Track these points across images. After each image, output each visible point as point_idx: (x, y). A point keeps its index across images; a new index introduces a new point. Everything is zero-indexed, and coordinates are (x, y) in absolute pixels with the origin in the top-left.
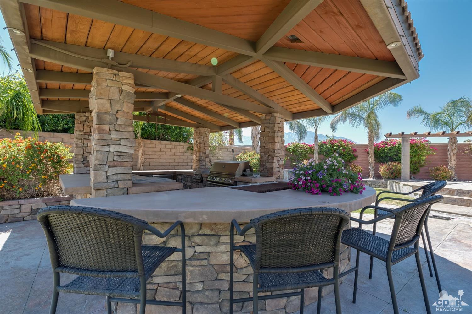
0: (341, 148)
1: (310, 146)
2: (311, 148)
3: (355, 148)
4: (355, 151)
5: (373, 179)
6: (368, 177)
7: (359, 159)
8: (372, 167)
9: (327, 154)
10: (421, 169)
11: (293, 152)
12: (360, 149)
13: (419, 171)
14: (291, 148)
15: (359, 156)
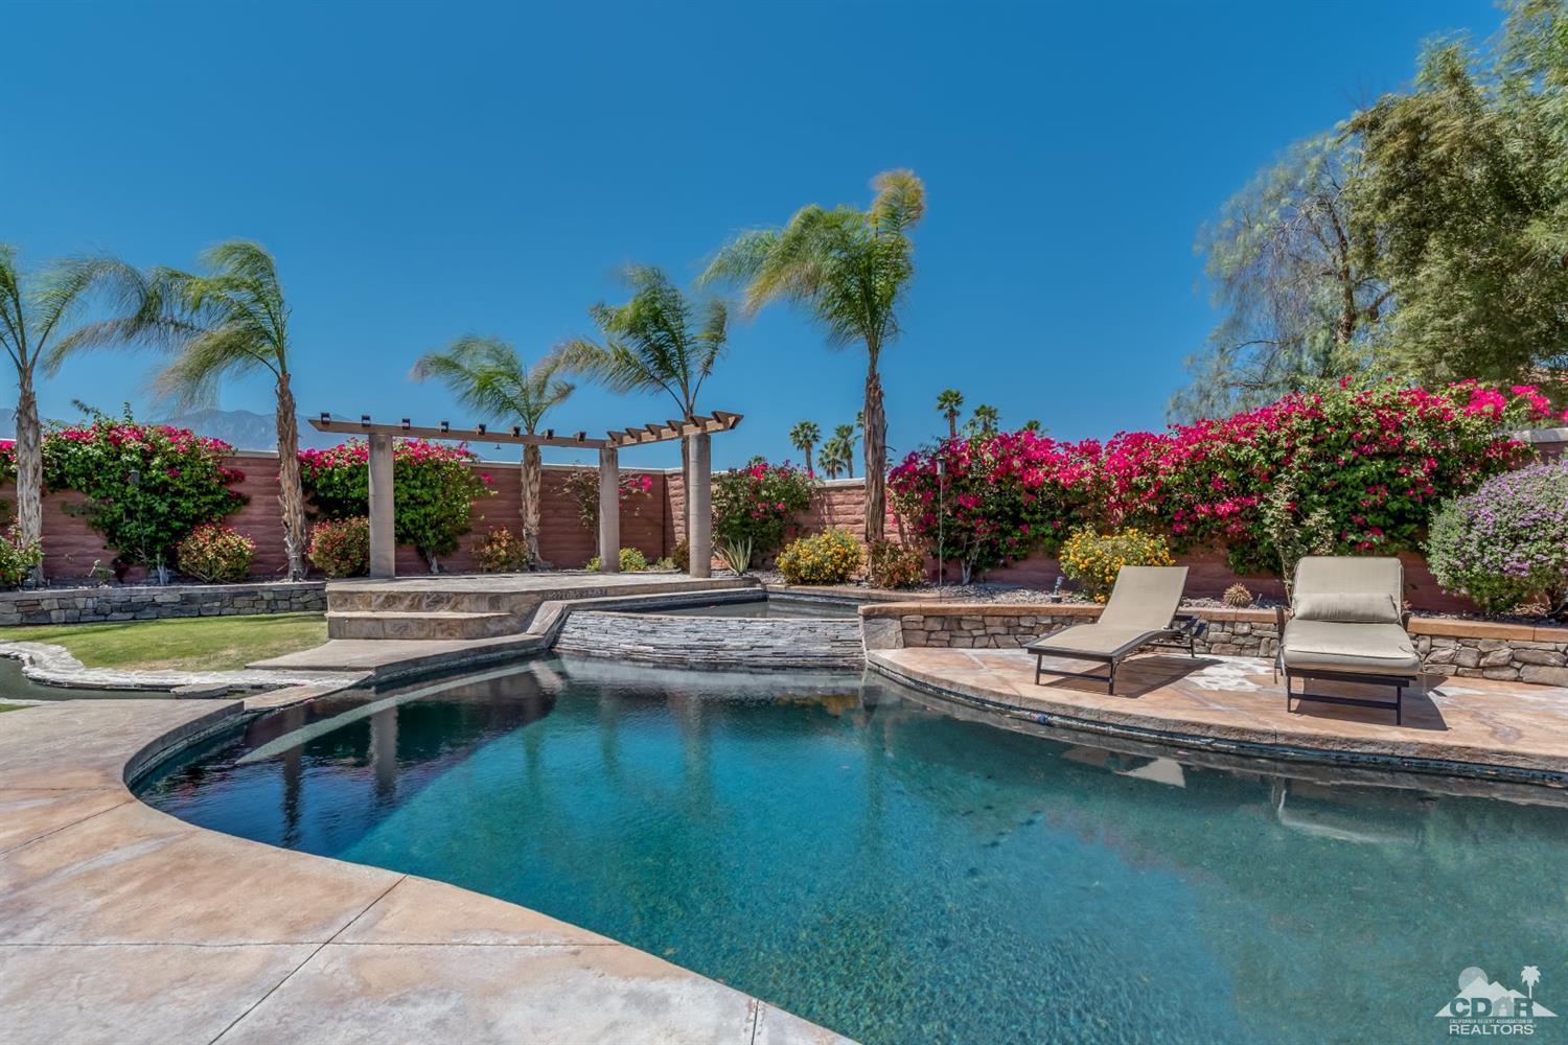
0: (157, 461)
3: (238, 466)
4: (238, 477)
5: (295, 579)
6: (285, 573)
7: (256, 511)
8: (292, 536)
9: (97, 485)
10: (460, 540)
12: (258, 469)
15: (254, 497)
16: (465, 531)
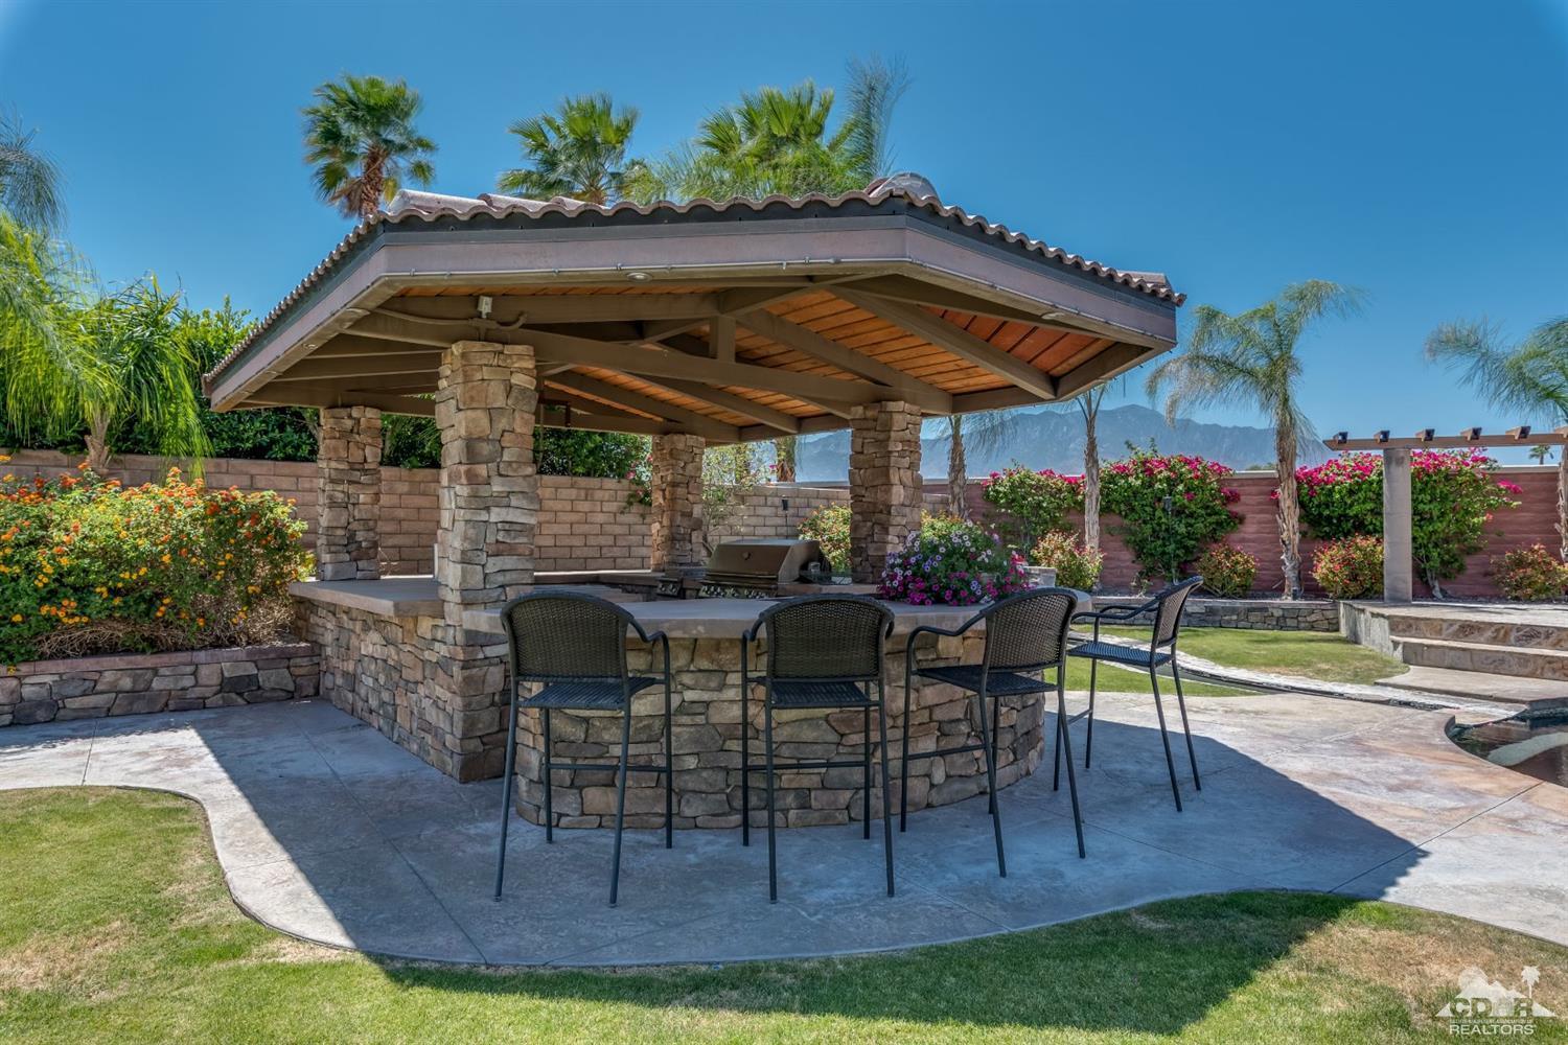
0: (1181, 487)
1: (1069, 481)
2: (1074, 487)
3: (1235, 487)
4: (1233, 498)
5: (1295, 598)
6: (1279, 592)
7: (1249, 529)
8: (1290, 554)
9: (1133, 509)
10: (1468, 560)
11: (1010, 503)
12: (1254, 489)
13: (1461, 569)
14: (1001, 489)
15: (1249, 516)
16: (1473, 550)
